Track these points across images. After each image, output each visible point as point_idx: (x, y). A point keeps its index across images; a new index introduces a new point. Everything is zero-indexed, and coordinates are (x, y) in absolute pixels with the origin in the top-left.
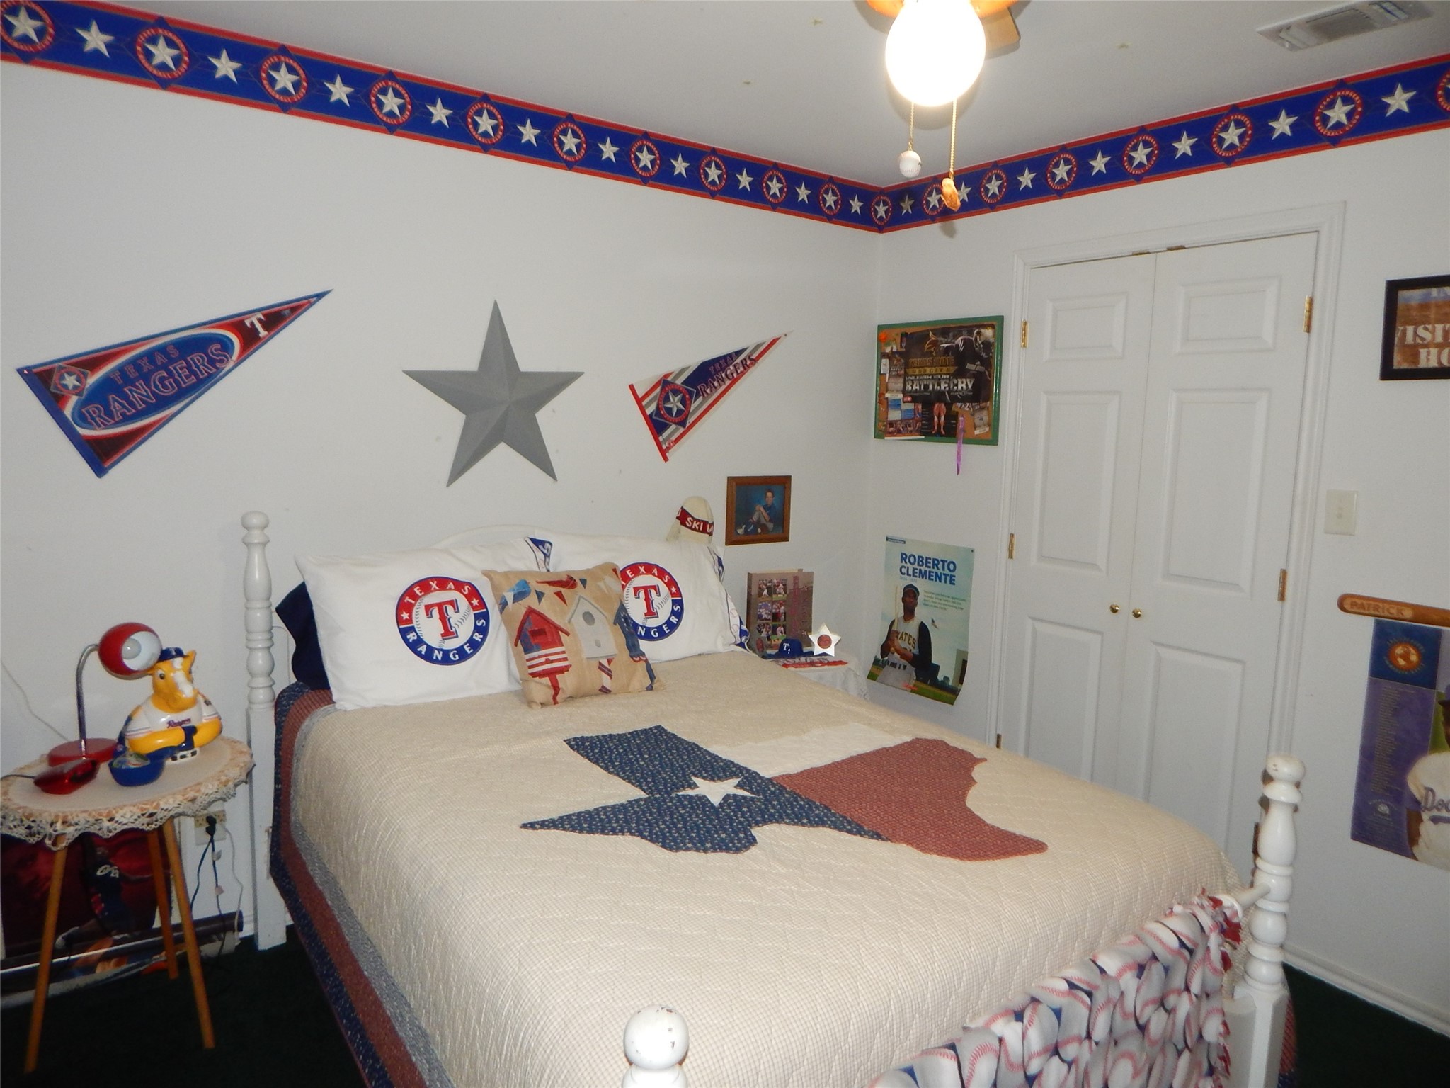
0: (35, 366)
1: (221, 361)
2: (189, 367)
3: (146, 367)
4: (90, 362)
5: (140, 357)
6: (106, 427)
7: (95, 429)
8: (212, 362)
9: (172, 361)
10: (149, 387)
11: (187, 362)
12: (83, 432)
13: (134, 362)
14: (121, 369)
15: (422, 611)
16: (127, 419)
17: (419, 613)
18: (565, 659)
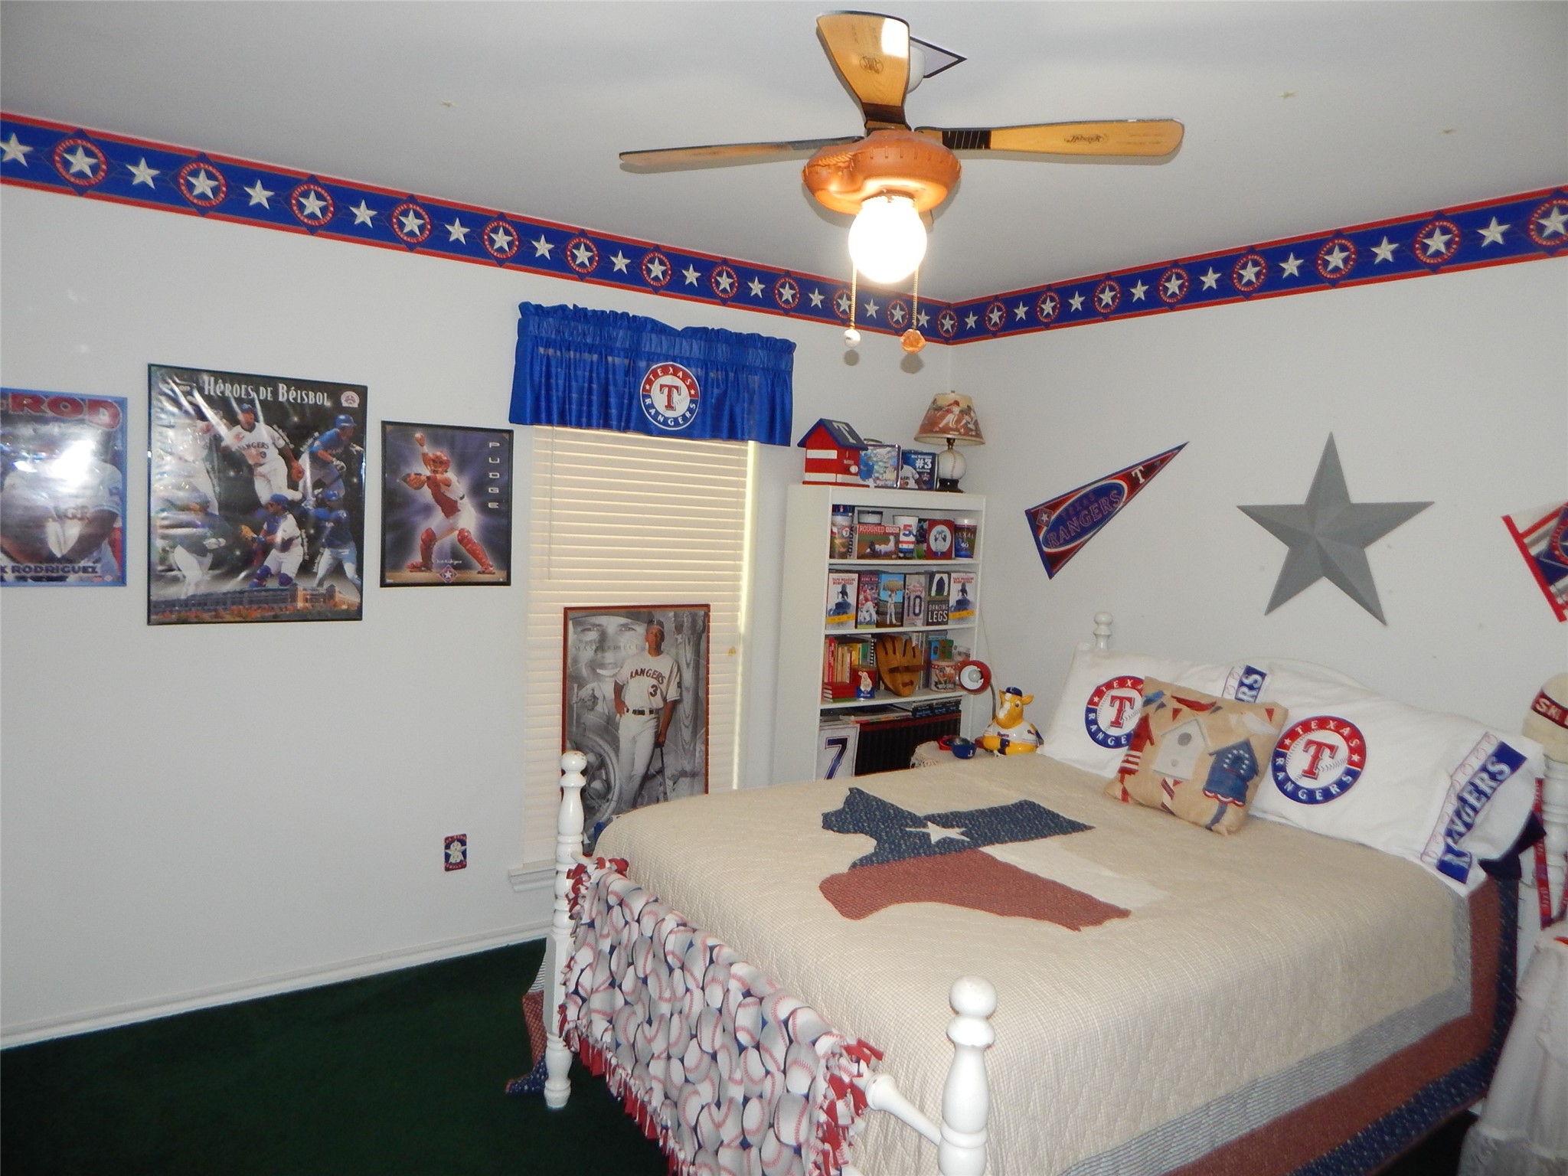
0: (1032, 509)
1: (1116, 502)
2: (1099, 508)
3: (1079, 508)
4: (1052, 505)
5: (1074, 502)
6: (1056, 547)
7: (1050, 548)
8: (1112, 503)
9: (1091, 503)
10: (1078, 521)
11: (1099, 504)
12: (1046, 549)
13: (1072, 505)
14: (1066, 510)
15: (1109, 700)
16: (1066, 542)
17: (1106, 700)
18: (1137, 764)
